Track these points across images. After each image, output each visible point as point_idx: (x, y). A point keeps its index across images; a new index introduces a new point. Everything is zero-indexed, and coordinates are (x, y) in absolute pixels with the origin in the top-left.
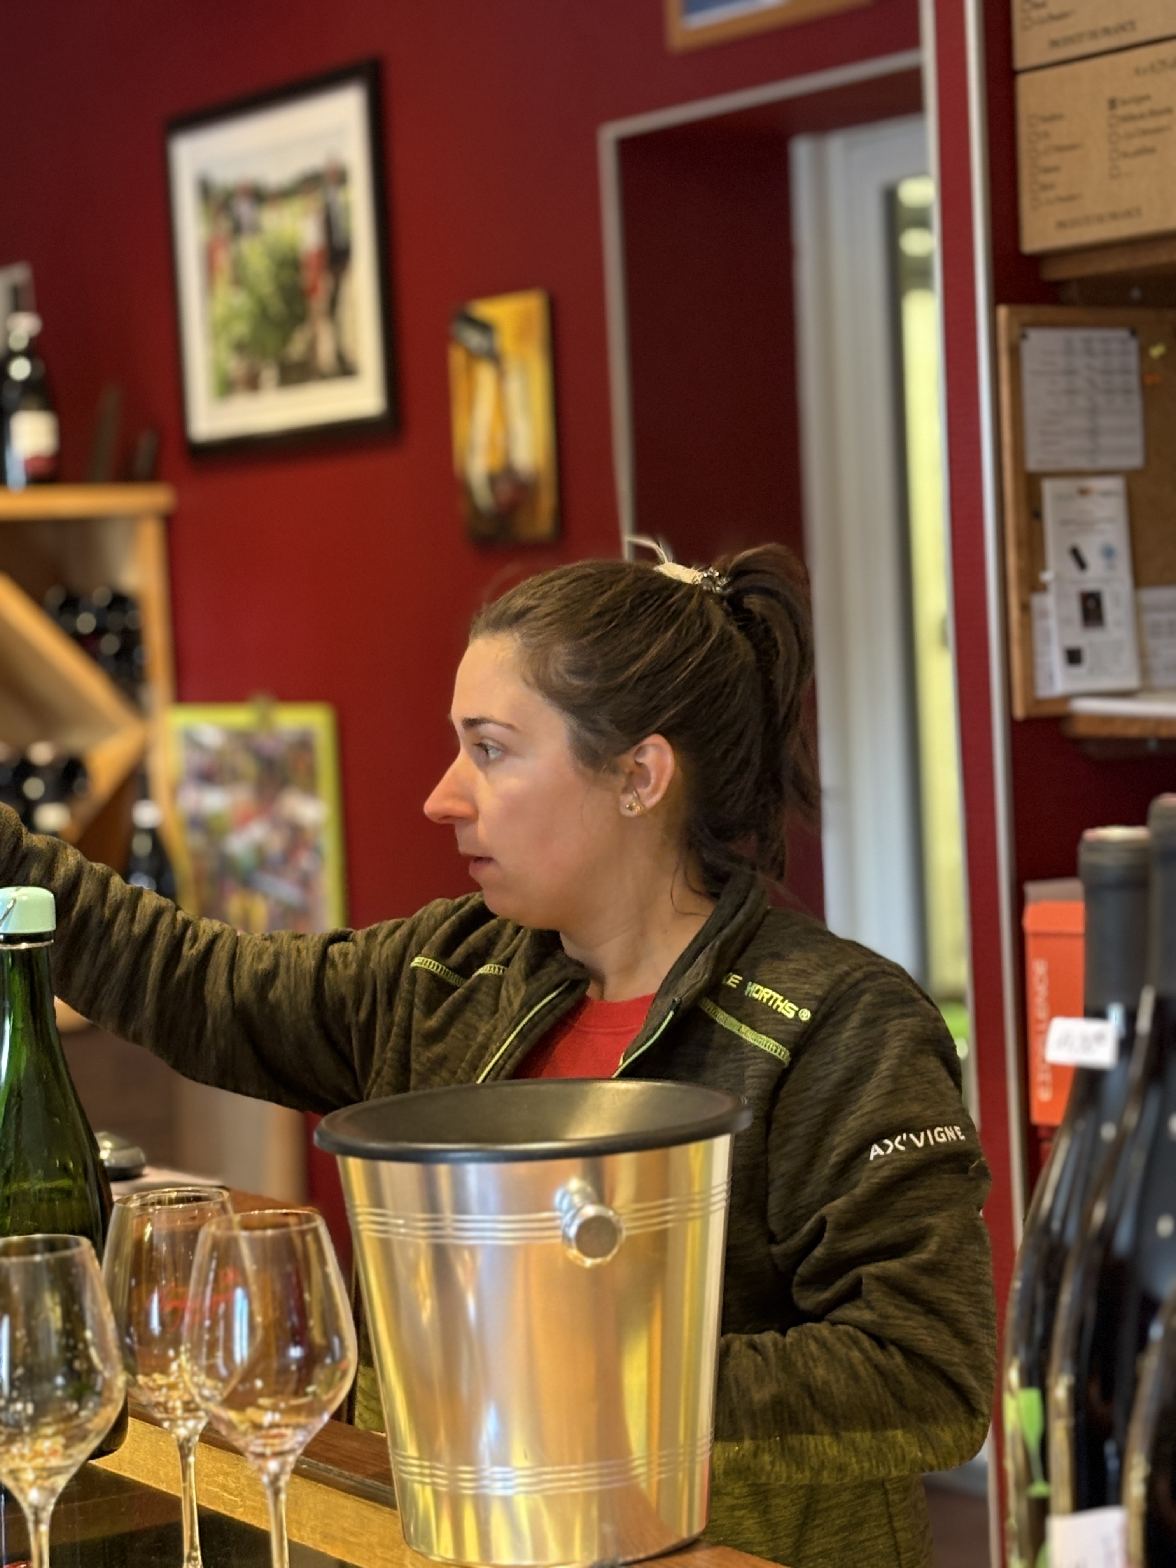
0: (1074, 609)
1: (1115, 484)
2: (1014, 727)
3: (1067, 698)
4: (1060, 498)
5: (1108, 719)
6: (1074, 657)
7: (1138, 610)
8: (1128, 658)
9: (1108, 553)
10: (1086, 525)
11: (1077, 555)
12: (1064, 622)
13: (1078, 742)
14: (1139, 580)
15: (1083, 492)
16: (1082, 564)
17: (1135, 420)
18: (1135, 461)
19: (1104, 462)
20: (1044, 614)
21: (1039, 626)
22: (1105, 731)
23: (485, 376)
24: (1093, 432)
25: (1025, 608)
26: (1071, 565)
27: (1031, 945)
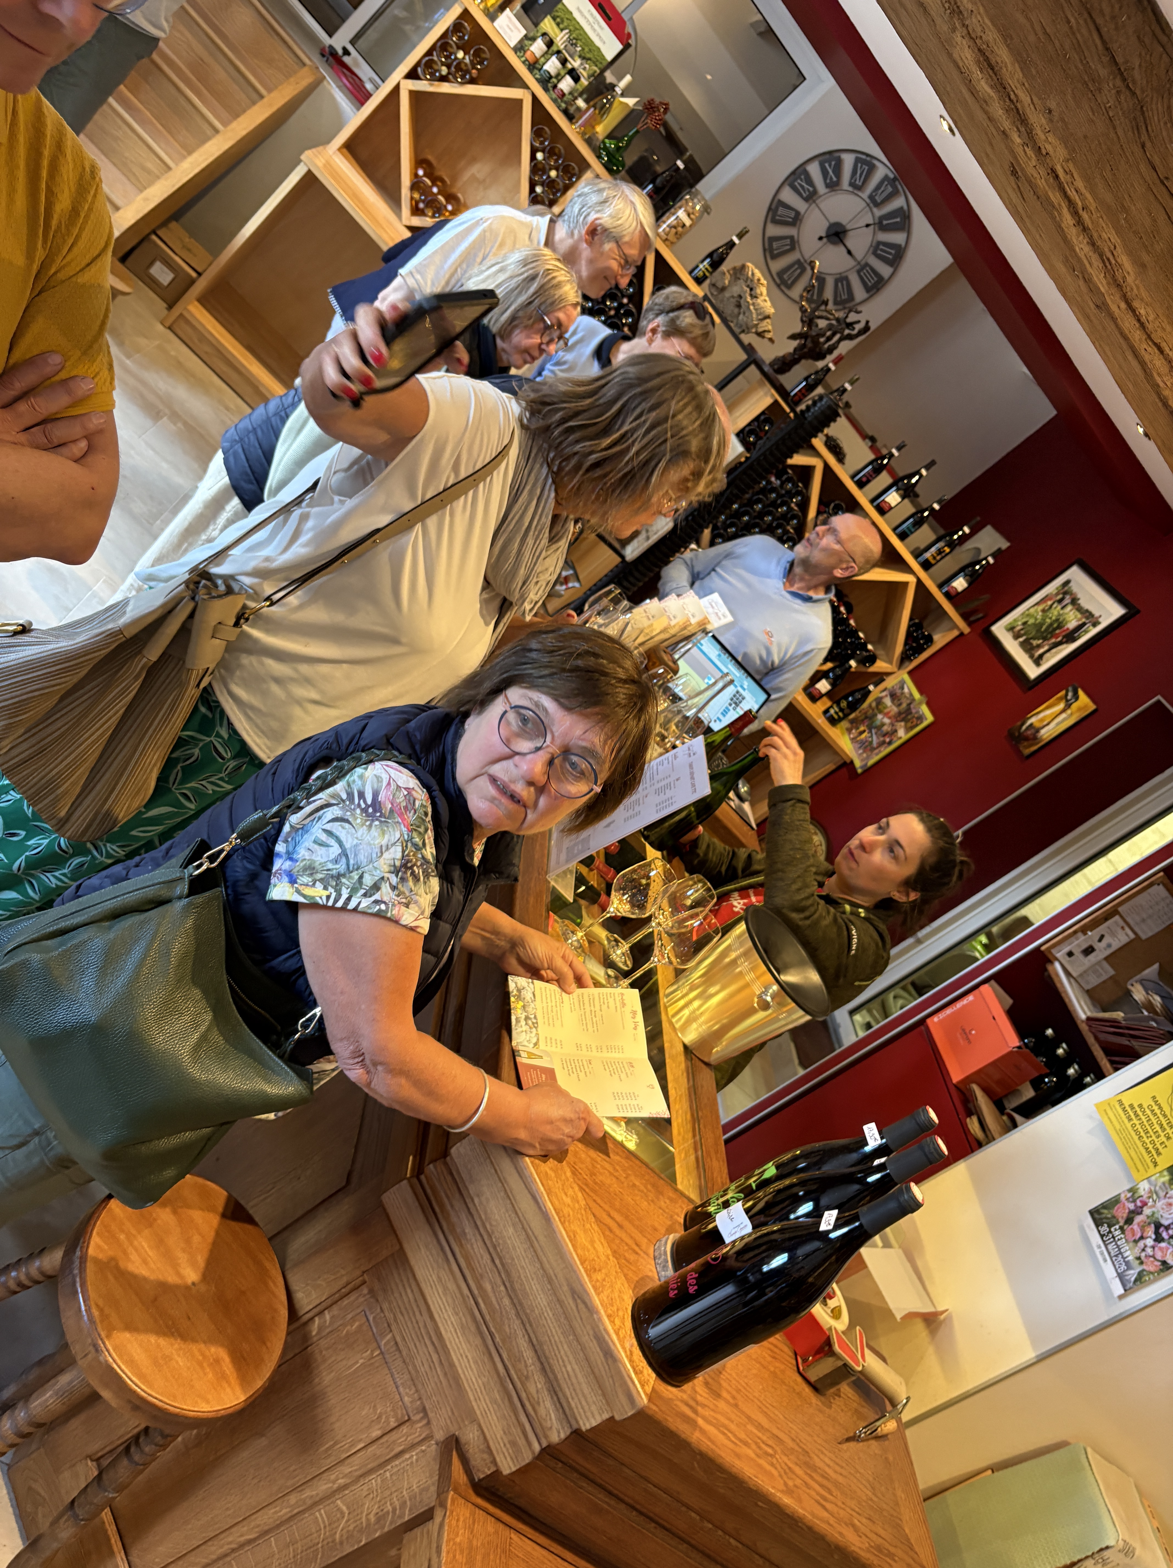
0: (1085, 946)
1: (1132, 936)
2: (1037, 949)
3: (1057, 959)
4: (1116, 922)
5: (1057, 975)
6: (1070, 954)
7: (1099, 963)
8: (1081, 969)
9: (1109, 946)
10: (1113, 934)
11: (1102, 937)
12: (1079, 945)
13: (1046, 970)
14: (1106, 959)
15: (1123, 928)
16: (1100, 940)
17: (1157, 930)
18: (1144, 937)
19: (1137, 929)
20: (1077, 939)
21: (1072, 939)
22: (1053, 976)
23: (1062, 706)
24: (1143, 920)
25: (1075, 932)
26: (1098, 938)
27: (976, 992)
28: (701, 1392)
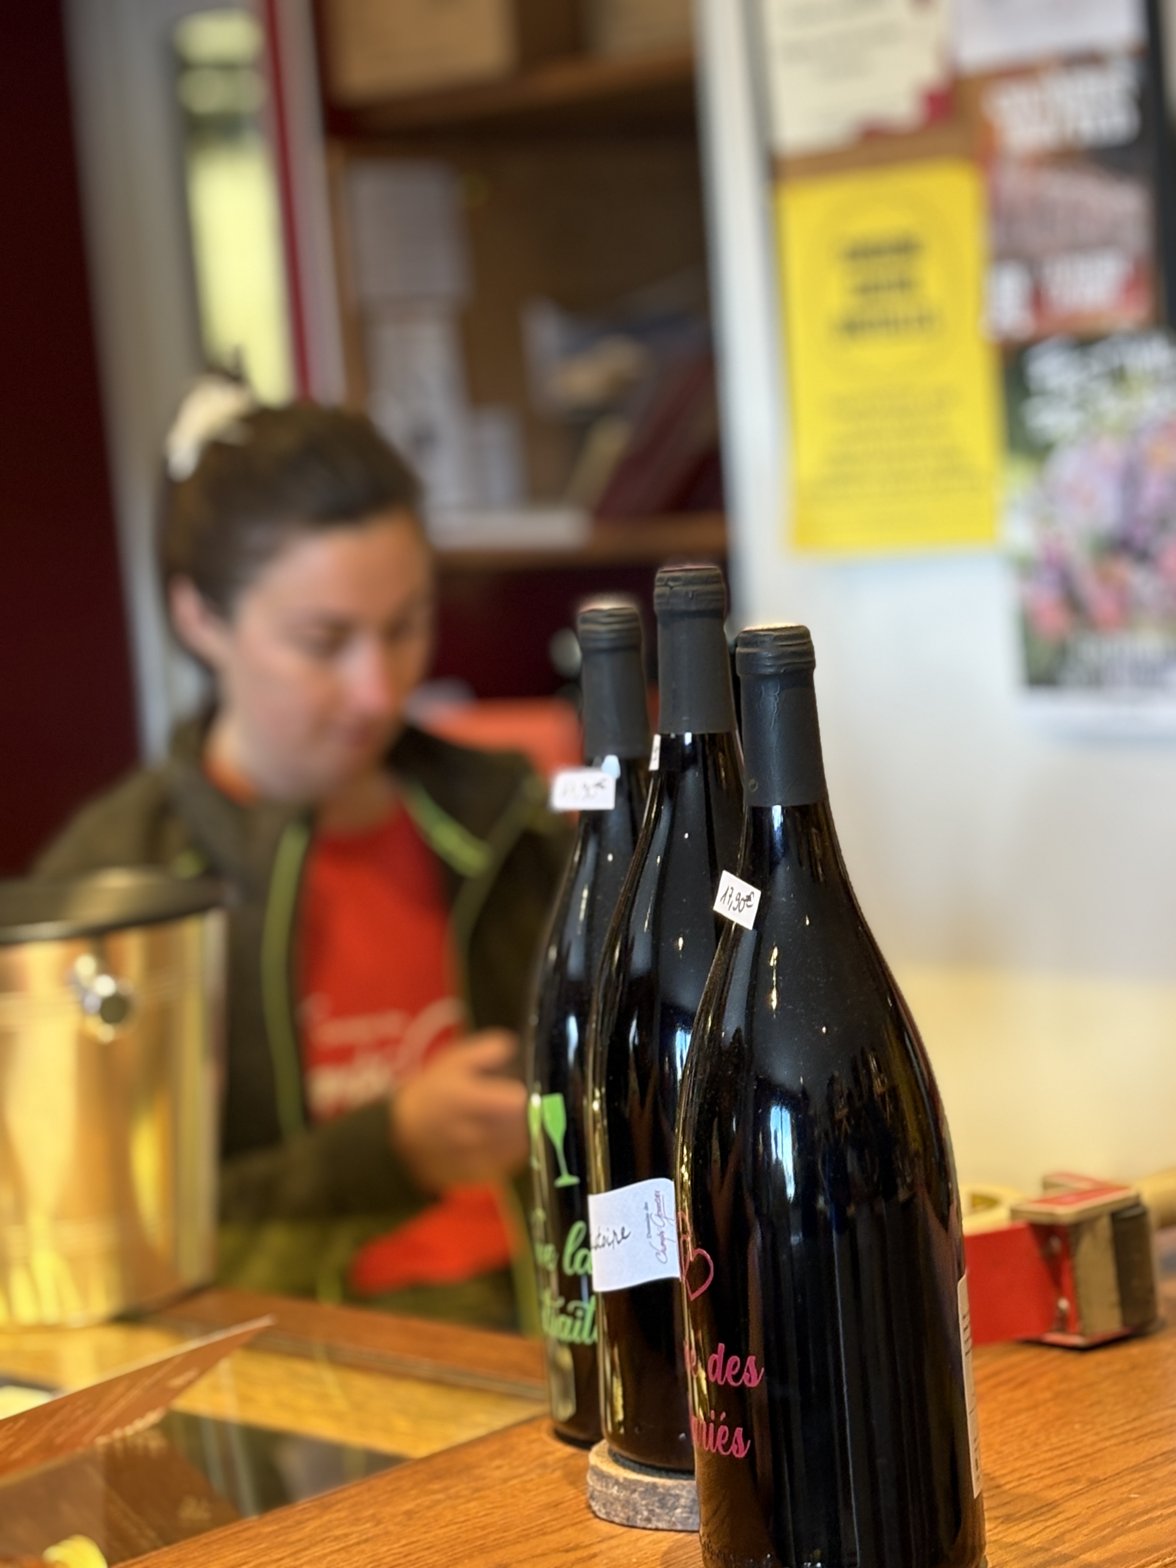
28: (1022, 1536)
